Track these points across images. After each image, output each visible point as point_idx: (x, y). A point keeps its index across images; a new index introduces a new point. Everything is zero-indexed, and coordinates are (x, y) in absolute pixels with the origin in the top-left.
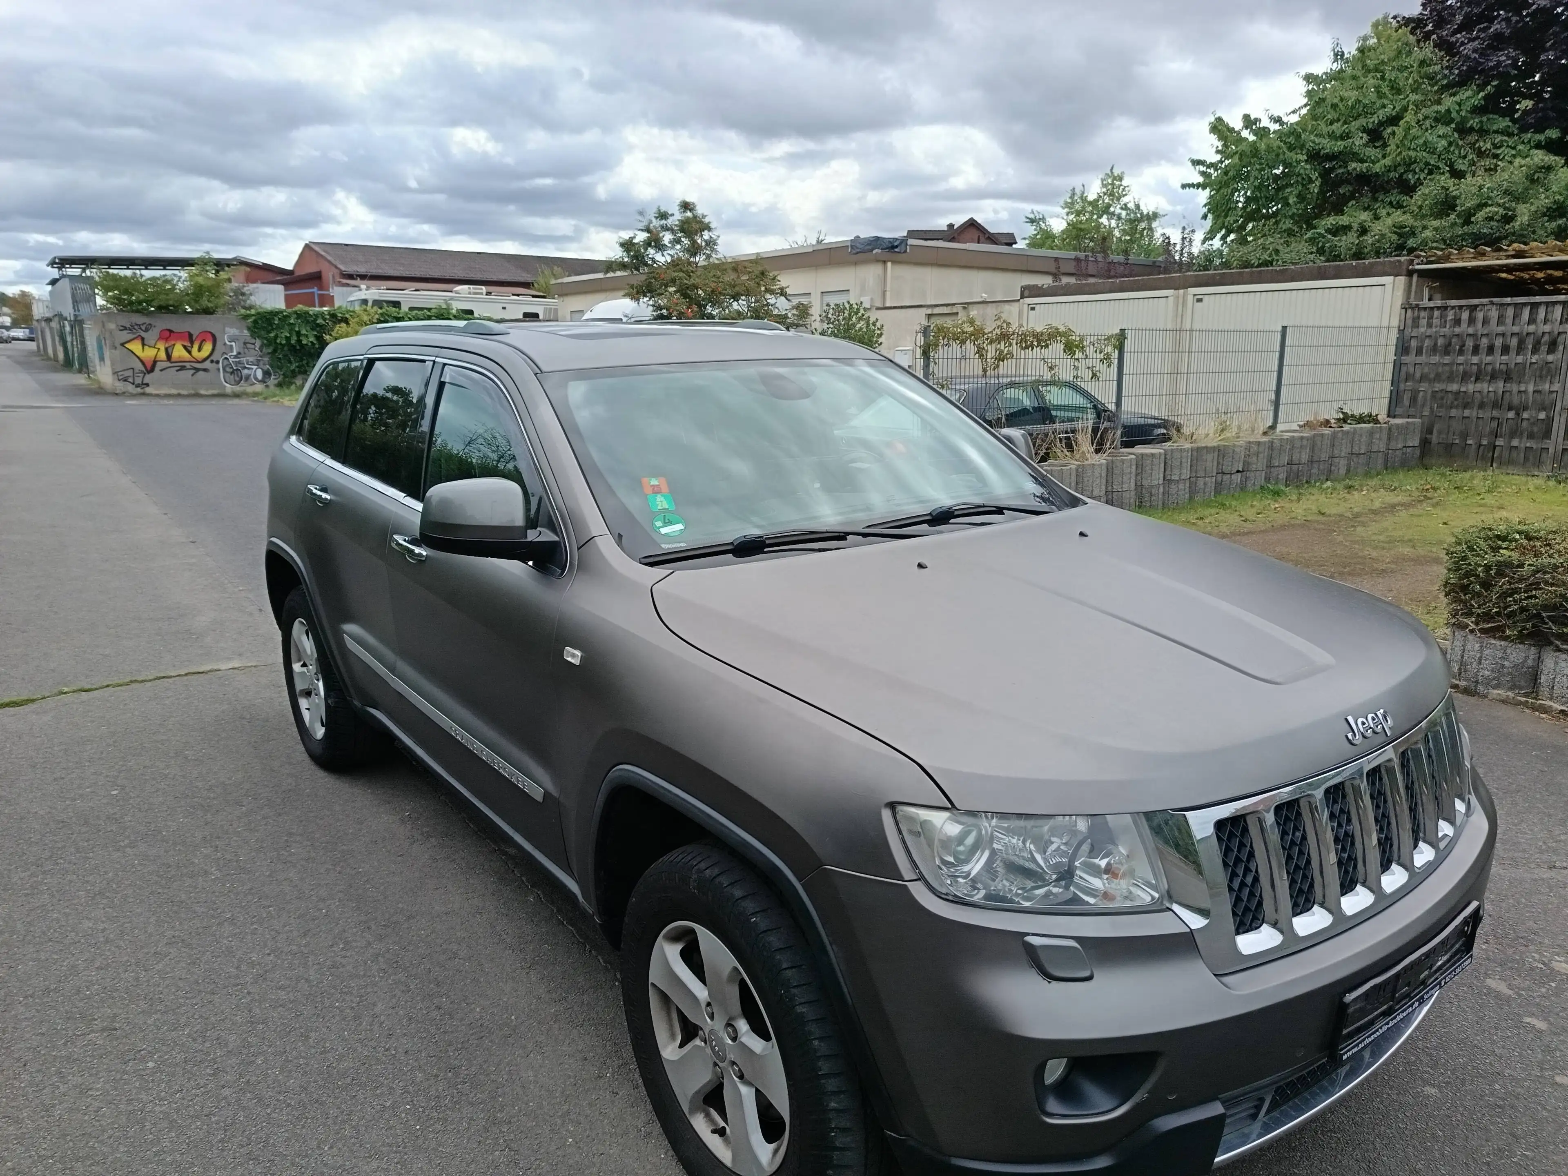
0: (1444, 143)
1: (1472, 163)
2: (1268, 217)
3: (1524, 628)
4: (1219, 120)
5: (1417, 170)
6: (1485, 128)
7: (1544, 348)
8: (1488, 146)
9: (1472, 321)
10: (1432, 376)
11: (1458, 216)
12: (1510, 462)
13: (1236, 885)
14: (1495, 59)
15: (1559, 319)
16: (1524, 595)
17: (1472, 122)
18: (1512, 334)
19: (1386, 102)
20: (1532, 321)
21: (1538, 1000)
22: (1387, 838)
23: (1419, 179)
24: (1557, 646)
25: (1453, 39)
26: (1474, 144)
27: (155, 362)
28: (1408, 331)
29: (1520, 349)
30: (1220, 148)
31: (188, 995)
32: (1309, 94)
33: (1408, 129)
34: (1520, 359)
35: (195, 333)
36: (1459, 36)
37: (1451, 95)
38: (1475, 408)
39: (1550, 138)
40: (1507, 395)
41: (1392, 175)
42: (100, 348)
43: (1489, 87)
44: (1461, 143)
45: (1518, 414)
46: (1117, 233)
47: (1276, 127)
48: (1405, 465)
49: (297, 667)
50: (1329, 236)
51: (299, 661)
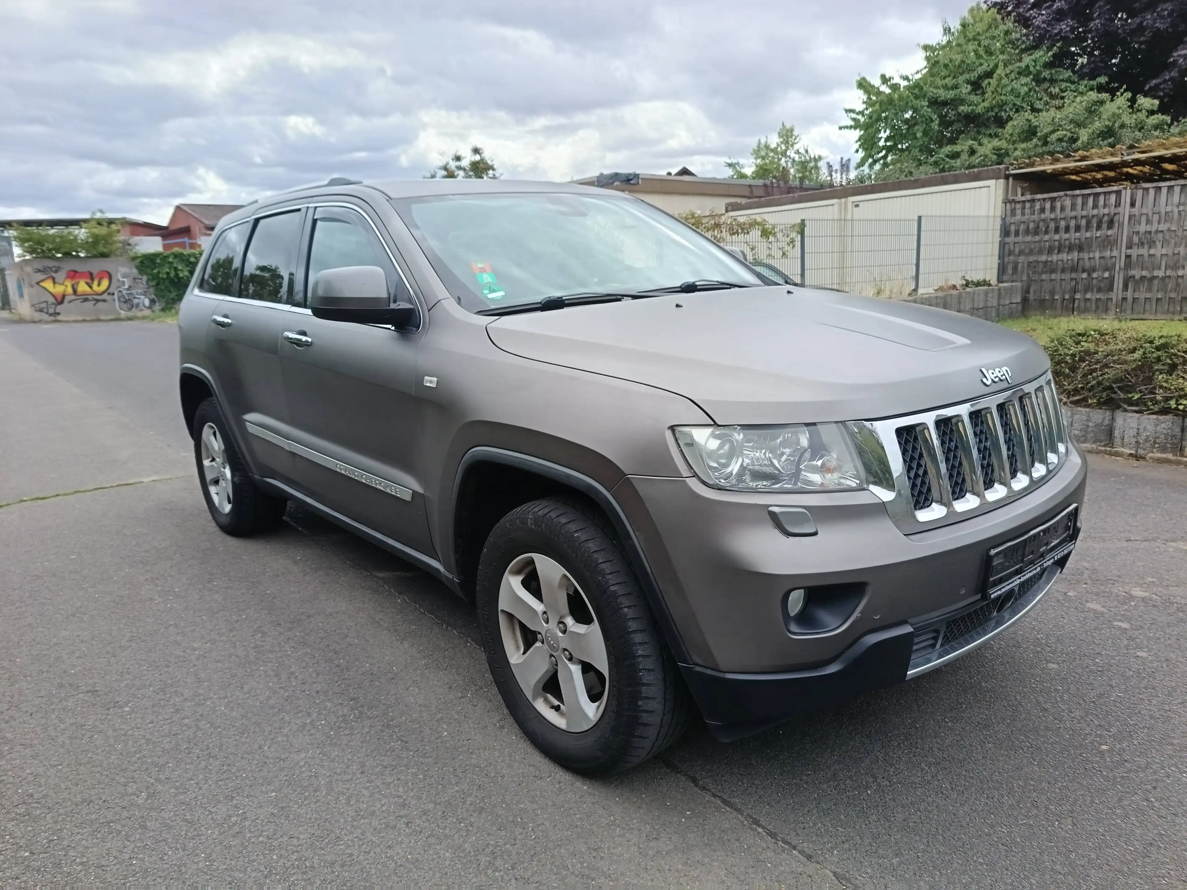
0: (1026, 89)
1: (1046, 103)
2: (902, 150)
3: (1101, 397)
4: (864, 79)
5: (1008, 110)
6: (1054, 78)
7: (1105, 226)
8: (1057, 90)
9: (1053, 209)
10: (1027, 251)
11: (1039, 139)
12: (1086, 310)
13: (912, 475)
14: (1058, 27)
15: (1114, 204)
16: (1099, 373)
17: (1044, 74)
18: (1082, 217)
19: (982, 61)
20: (1095, 206)
21: (1123, 612)
22: (1012, 454)
23: (1009, 115)
24: (1125, 409)
25: (1028, 15)
26: (1047, 90)
27: (64, 296)
28: (1008, 219)
29: (1088, 227)
30: (865, 100)
31: (149, 669)
32: (927, 58)
33: (1000, 79)
34: (1088, 235)
35: (95, 272)
36: (1031, 12)
37: (1029, 55)
38: (1059, 273)
39: (1100, 83)
40: (1081, 262)
41: (990, 114)
42: (20, 287)
43: (1055, 48)
44: (1037, 89)
45: (1089, 275)
46: (792, 171)
47: (904, 83)
48: (1011, 316)
49: (206, 463)
50: (948, 160)
51: (208, 458)
